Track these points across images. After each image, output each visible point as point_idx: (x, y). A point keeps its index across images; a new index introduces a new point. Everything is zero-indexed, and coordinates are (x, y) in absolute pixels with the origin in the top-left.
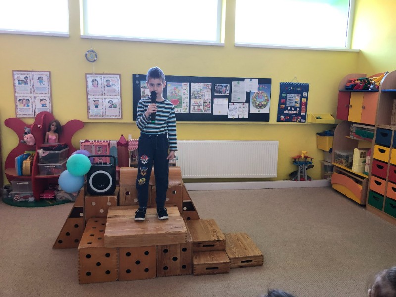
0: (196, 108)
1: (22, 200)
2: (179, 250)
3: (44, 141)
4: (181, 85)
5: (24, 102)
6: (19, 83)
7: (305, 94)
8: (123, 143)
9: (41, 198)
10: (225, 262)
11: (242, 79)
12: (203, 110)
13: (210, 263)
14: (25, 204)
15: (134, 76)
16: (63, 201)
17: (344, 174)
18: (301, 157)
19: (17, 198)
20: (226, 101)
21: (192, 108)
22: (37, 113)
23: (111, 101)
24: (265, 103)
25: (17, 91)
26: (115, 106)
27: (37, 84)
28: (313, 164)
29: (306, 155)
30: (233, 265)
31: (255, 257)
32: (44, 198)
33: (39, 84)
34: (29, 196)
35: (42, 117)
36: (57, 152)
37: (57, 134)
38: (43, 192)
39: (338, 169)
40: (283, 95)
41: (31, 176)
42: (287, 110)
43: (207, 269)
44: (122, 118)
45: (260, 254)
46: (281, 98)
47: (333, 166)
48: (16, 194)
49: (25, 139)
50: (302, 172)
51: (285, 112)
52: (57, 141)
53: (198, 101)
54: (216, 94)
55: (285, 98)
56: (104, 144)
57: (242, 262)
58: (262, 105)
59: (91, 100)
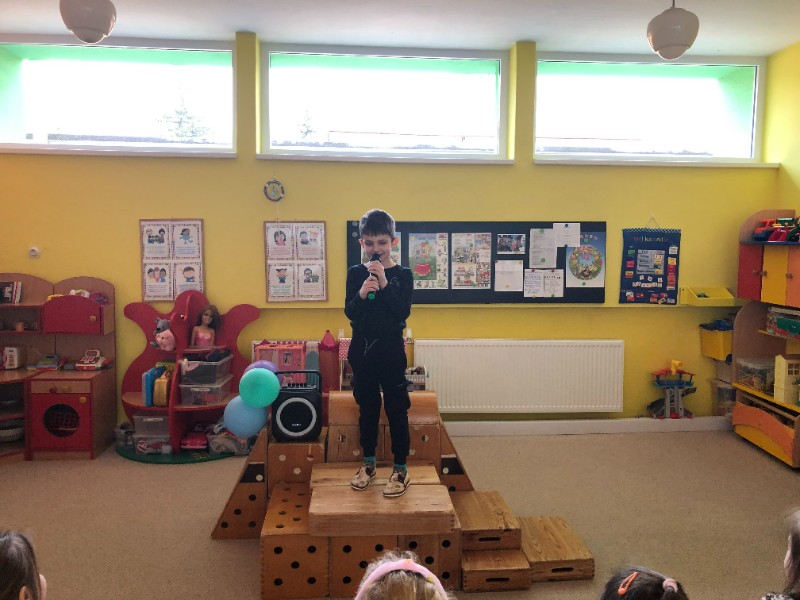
0: (463, 278)
1: (150, 450)
2: (437, 544)
3: (190, 344)
4: (434, 238)
5: (157, 273)
6: (150, 241)
7: (673, 250)
8: (329, 346)
9: (183, 447)
10: (521, 568)
11: (549, 225)
12: (476, 284)
13: (493, 569)
14: (155, 458)
15: (349, 224)
16: (221, 453)
17: (757, 406)
18: (670, 372)
19: (142, 446)
20: (518, 265)
21: (454, 279)
22: (179, 292)
23: (308, 269)
24: (596, 269)
25: (146, 254)
26: (316, 279)
27: (180, 242)
28: (694, 386)
29: (680, 368)
30: (536, 576)
31: (577, 561)
32: (189, 447)
33: (183, 240)
34: (162, 443)
35: (188, 300)
36: (214, 363)
37: (212, 331)
38: (185, 436)
39: (746, 396)
40: (630, 252)
41: (167, 405)
42: (639, 281)
43: (488, 580)
44: (327, 300)
45: (588, 557)
46: (626, 258)
47: (734, 390)
48: (140, 439)
49: (159, 339)
50: (672, 401)
51: (636, 284)
52: (212, 342)
53: (467, 267)
54: (499, 253)
55: (634, 258)
56: (294, 347)
57: (554, 571)
58: (590, 272)
59: (273, 269)
